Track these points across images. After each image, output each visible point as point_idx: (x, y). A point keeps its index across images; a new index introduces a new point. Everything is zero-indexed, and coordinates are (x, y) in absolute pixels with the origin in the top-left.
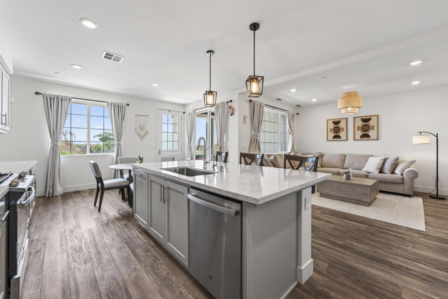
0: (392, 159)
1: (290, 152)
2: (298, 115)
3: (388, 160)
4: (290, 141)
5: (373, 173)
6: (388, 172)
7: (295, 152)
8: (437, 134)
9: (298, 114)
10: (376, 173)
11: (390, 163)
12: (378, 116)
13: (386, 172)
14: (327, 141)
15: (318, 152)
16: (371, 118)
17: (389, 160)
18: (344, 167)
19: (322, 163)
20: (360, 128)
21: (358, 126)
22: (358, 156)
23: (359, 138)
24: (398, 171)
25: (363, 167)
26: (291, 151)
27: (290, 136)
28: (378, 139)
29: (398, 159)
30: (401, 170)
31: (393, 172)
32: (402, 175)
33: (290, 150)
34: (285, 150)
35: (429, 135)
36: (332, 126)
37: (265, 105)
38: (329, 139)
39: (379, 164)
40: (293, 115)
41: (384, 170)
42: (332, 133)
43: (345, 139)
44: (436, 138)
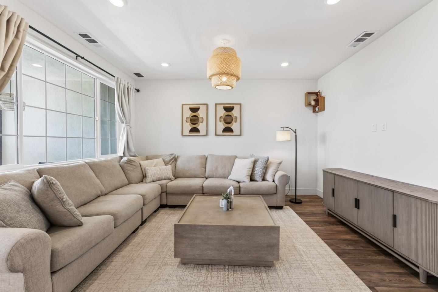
0: (263, 162)
1: (122, 155)
2: (138, 93)
3: (257, 163)
4: (123, 135)
5: (244, 182)
6: (260, 179)
7: (132, 154)
8: (296, 130)
9: (138, 91)
10: (248, 182)
11: (261, 167)
12: (240, 104)
13: (257, 179)
14: (181, 136)
15: (170, 153)
16: (233, 106)
17: (259, 163)
18: (206, 175)
19: (175, 171)
20: (223, 119)
21: (220, 116)
22: (222, 157)
23: (221, 133)
24: (269, 177)
25: (229, 174)
26: (124, 153)
27: (123, 125)
28: (240, 135)
29: (267, 161)
30: (272, 175)
31: (264, 179)
32: (274, 181)
33: (122, 151)
34: (114, 151)
35: (290, 130)
36: (188, 114)
37: (30, 27)
38: (184, 134)
39: (250, 169)
40: (128, 88)
41: (254, 177)
42: (188, 124)
43: (205, 134)
44: (295, 134)
